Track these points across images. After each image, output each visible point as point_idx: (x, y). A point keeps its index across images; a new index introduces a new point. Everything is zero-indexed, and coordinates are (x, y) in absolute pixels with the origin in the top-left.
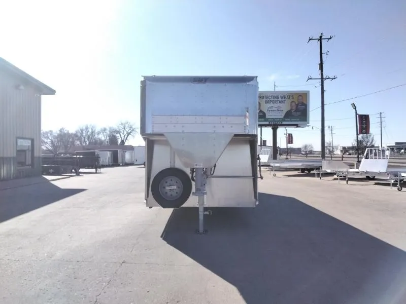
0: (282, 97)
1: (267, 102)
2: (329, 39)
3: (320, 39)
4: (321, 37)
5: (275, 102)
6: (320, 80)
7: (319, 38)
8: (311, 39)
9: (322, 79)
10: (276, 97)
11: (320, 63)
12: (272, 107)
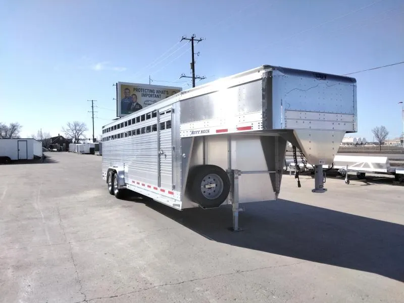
0: (157, 92)
1: (144, 95)
2: (199, 41)
3: (192, 40)
4: (193, 38)
5: (151, 96)
6: (192, 79)
7: (190, 38)
8: (184, 39)
9: (194, 78)
10: (151, 91)
11: (191, 62)
12: (148, 101)
